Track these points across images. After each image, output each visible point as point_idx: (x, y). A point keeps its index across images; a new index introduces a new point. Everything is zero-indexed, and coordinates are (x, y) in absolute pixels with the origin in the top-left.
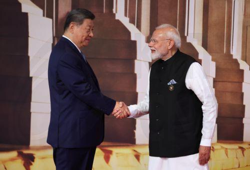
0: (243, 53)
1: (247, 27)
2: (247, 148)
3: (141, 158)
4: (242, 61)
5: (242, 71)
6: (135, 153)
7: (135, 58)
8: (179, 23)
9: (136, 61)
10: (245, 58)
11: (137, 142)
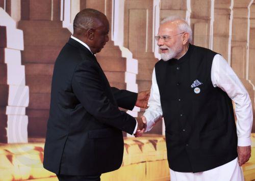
0: (125, 39)
1: (129, 10)
2: (132, 145)
3: (14, 159)
4: (124, 48)
5: (125, 59)
6: (7, 154)
7: (5, 46)
8: (54, 6)
9: (6, 50)
10: (127, 45)
11: (9, 141)
